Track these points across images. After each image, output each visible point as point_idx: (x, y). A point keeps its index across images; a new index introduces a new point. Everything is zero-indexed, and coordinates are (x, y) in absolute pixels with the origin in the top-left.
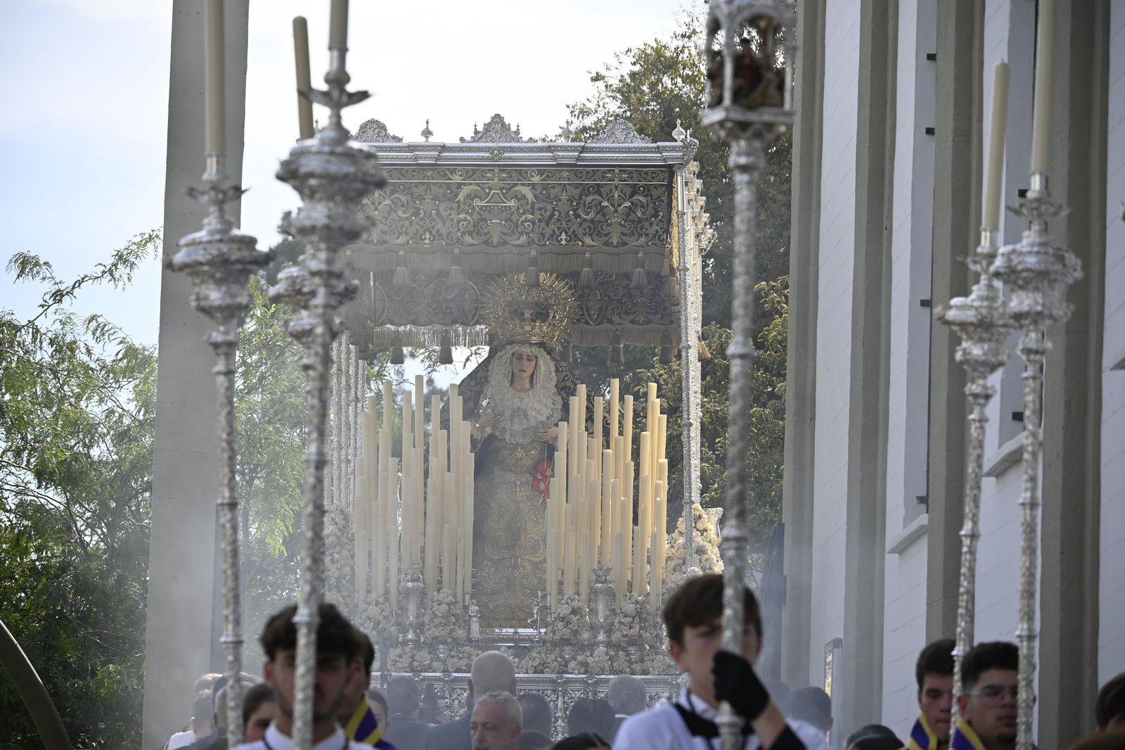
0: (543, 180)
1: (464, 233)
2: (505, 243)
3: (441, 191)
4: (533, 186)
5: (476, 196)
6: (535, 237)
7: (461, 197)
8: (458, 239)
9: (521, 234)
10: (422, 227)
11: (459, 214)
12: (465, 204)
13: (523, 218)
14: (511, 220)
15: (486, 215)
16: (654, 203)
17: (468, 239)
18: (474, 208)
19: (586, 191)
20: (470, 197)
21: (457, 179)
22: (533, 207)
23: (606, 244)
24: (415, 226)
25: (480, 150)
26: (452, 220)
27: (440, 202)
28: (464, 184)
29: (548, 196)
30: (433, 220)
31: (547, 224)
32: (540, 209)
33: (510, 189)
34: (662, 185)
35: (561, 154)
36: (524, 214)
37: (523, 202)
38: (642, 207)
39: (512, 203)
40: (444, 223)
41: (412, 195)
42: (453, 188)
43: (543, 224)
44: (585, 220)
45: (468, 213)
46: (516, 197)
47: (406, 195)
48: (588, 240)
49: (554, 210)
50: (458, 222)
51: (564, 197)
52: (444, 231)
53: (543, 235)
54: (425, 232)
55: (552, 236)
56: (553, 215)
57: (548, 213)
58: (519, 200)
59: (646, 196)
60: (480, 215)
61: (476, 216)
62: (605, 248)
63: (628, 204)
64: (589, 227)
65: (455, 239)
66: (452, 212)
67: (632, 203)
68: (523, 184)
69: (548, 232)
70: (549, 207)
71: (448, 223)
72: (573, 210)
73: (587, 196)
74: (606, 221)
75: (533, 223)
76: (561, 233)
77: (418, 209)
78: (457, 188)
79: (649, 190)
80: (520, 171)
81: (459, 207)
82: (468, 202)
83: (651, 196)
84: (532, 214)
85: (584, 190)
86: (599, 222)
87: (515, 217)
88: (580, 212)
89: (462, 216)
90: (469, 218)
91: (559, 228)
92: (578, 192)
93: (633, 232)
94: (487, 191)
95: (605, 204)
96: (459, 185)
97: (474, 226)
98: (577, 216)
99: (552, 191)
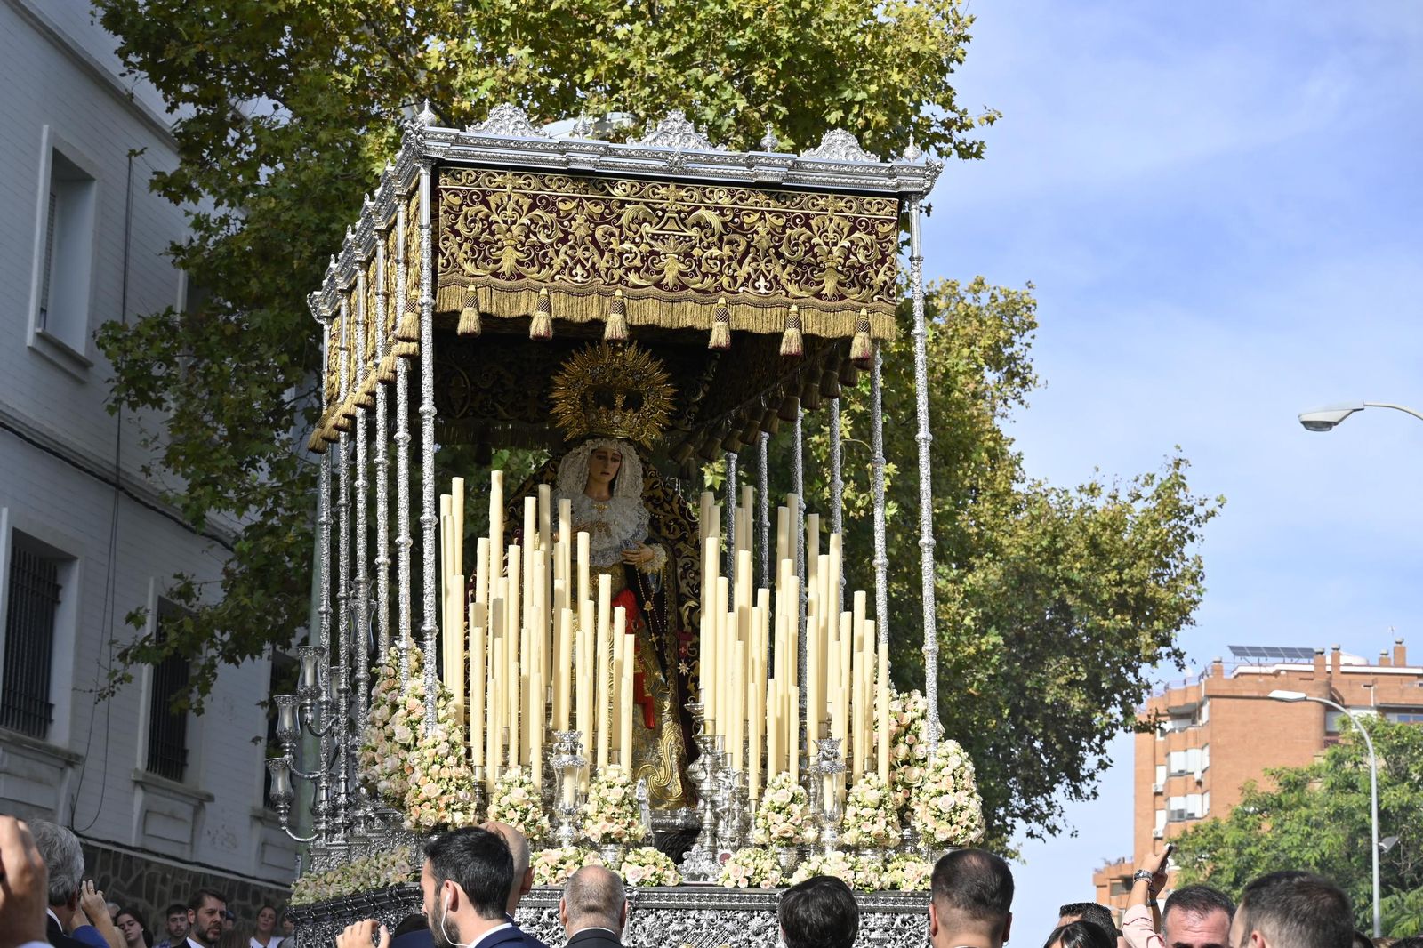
0: (735, 203)
1: (628, 270)
2: (684, 287)
3: (598, 210)
4: (721, 211)
5: (645, 220)
6: (725, 281)
7: (624, 220)
8: (621, 278)
9: (705, 275)
10: (572, 258)
11: (622, 242)
12: (630, 230)
13: (708, 253)
14: (692, 256)
16: (880, 244)
17: (633, 278)
18: (641, 237)
19: (791, 223)
22: (720, 239)
24: (562, 256)
26: (612, 251)
27: (597, 225)
28: (629, 203)
29: (741, 226)
30: (587, 249)
31: (740, 263)
33: (690, 213)
34: (891, 221)
36: (709, 248)
37: (709, 232)
38: (865, 248)
39: (693, 232)
40: (602, 255)
41: (558, 212)
42: (615, 206)
43: (734, 264)
44: (790, 262)
45: (634, 242)
46: (698, 224)
47: (551, 212)
49: (749, 245)
50: (621, 255)
52: (602, 265)
53: (734, 278)
54: (575, 264)
55: (746, 280)
57: (741, 248)
58: (702, 228)
59: (870, 234)
60: (651, 246)
61: (644, 248)
62: (817, 301)
63: (846, 243)
64: (795, 272)
65: (616, 278)
66: (612, 240)
67: (852, 242)
68: (707, 208)
69: (741, 274)
71: (607, 255)
72: (775, 247)
73: (791, 228)
74: (818, 265)
75: (722, 262)
76: (758, 277)
77: (566, 233)
78: (620, 207)
79: (873, 226)
81: (621, 233)
82: (633, 227)
83: (877, 234)
84: (720, 249)
85: (788, 220)
86: (809, 265)
87: (696, 252)
88: (783, 249)
89: (627, 246)
90: (635, 249)
91: (756, 271)
92: (781, 222)
93: (852, 281)
94: (660, 214)
95: (816, 240)
96: (622, 204)
97: (643, 261)
99: (746, 220)
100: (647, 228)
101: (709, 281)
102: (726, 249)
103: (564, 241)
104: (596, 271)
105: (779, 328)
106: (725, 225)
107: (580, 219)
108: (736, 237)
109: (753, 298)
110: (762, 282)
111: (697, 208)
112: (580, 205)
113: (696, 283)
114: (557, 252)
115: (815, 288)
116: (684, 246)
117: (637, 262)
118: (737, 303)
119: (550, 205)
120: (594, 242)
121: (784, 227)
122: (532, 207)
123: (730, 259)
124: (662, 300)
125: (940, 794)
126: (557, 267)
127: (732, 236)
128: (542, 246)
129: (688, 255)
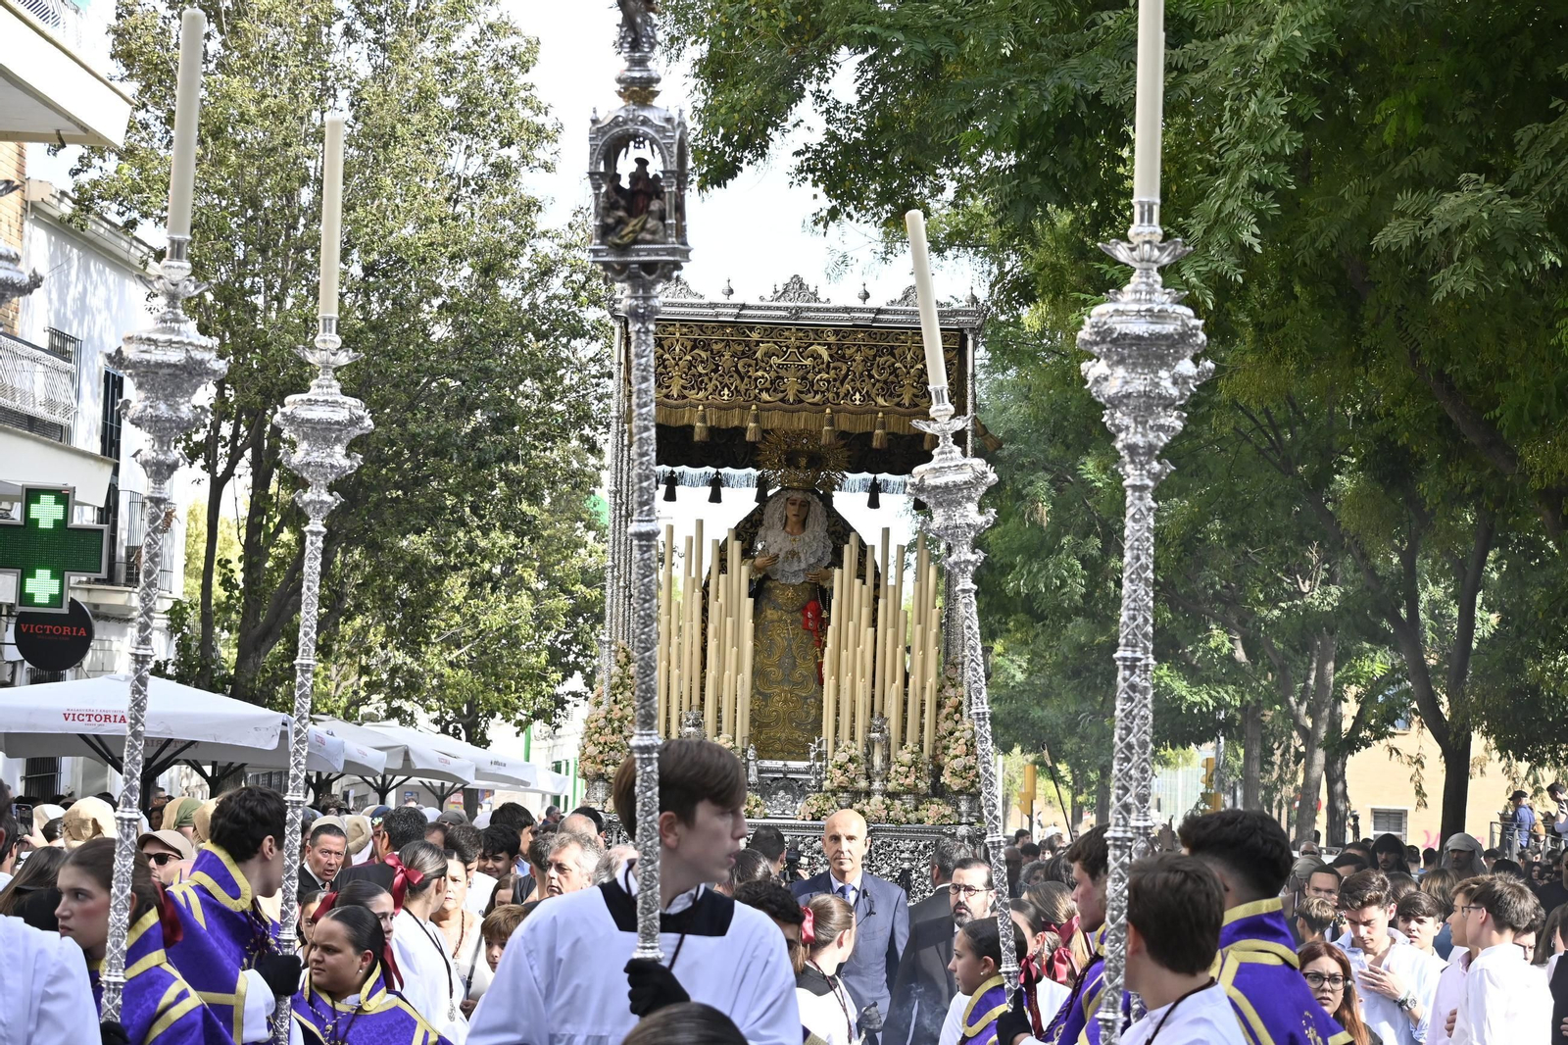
1: (761, 390)
3: (740, 348)
4: (829, 346)
6: (830, 396)
9: (816, 393)
15: (783, 373)
17: (765, 396)
19: (879, 353)
20: (768, 355)
21: (755, 336)
23: (898, 404)
24: (714, 382)
25: (778, 308)
29: (843, 356)
31: (842, 383)
32: (835, 368)
35: (857, 315)
39: (808, 362)
40: (742, 379)
42: (752, 345)
43: (838, 384)
48: (881, 401)
50: (756, 379)
51: (858, 358)
52: (742, 388)
53: (837, 394)
55: (846, 395)
56: (847, 375)
61: (773, 374)
69: (842, 391)
70: (844, 368)
71: (746, 380)
75: (829, 382)
77: (718, 365)
80: (818, 330)
87: (810, 376)
88: (874, 372)
89: (760, 373)
92: (872, 352)
96: (758, 343)
98: (871, 376)
100: (774, 360)
101: (818, 397)
102: (832, 372)
103: (716, 371)
104: (738, 391)
105: (869, 429)
106: (831, 356)
107: (727, 355)
108: (839, 364)
109: (850, 407)
110: (858, 396)
111: (812, 344)
112: (728, 344)
113: (809, 398)
114: (711, 379)
115: (897, 400)
116: (801, 373)
117: (768, 385)
118: (839, 412)
119: (706, 346)
120: (737, 371)
121: (875, 356)
122: (693, 348)
123: (835, 380)
124: (785, 411)
125: (956, 757)
126: (710, 390)
127: (836, 364)
128: (700, 375)
129: (804, 378)
